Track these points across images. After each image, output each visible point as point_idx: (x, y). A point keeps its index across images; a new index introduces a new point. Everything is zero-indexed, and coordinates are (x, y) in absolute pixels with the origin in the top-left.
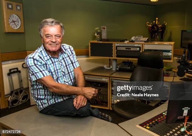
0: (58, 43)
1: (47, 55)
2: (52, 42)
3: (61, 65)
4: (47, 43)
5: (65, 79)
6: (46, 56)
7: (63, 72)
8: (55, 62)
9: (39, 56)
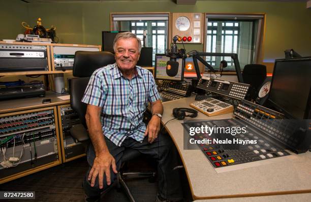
0: (132, 60)
1: (118, 72)
2: (124, 57)
3: (131, 90)
4: (119, 58)
5: (131, 108)
6: (117, 74)
7: (131, 99)
8: (124, 85)
9: (103, 72)
